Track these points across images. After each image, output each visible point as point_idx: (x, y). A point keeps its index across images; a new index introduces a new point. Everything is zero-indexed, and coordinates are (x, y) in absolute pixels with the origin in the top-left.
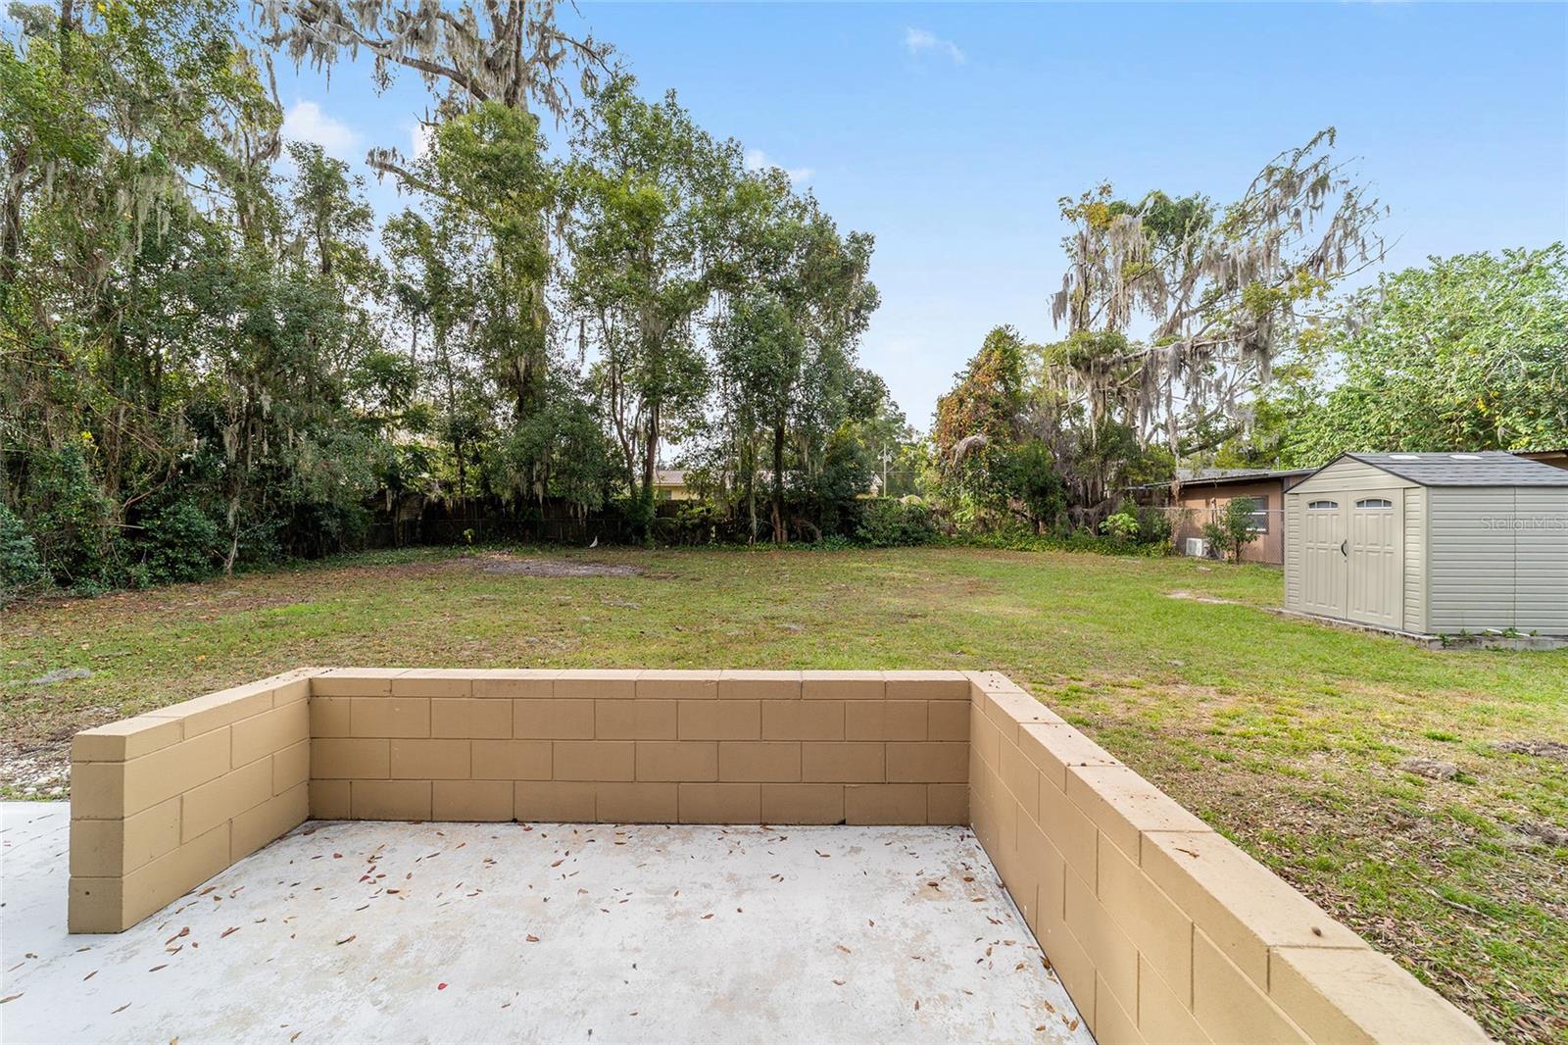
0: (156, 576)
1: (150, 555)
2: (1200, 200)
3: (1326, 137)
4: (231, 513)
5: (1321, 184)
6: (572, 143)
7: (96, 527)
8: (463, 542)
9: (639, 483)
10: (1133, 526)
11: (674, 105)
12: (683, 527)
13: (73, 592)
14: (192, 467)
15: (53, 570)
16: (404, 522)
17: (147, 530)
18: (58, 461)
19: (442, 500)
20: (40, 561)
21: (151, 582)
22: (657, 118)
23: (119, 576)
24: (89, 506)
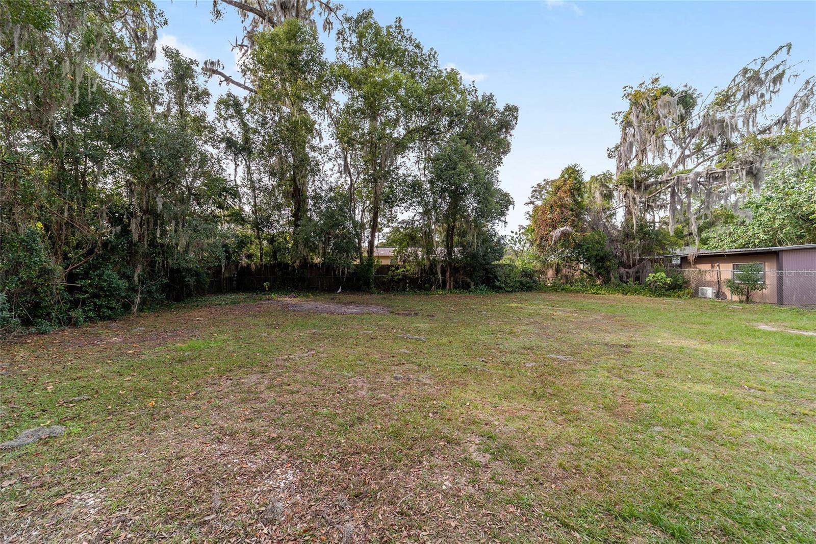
0: (88, 317)
1: (84, 303)
2: (691, 91)
3: (785, 50)
4: (136, 275)
5: (778, 79)
6: (337, 49)
7: (48, 285)
8: (263, 290)
9: (365, 254)
10: (669, 280)
11: (400, 26)
12: (392, 280)
13: (33, 330)
14: (110, 245)
15: (19, 316)
16: (226, 278)
17: (82, 287)
18: (24, 240)
19: (248, 265)
20: (10, 310)
21: (85, 321)
22: (389, 34)
23: (63, 317)
24: (45, 272)
